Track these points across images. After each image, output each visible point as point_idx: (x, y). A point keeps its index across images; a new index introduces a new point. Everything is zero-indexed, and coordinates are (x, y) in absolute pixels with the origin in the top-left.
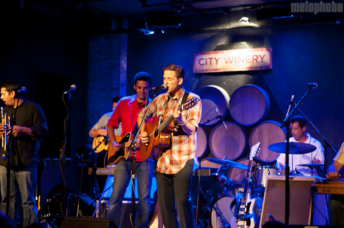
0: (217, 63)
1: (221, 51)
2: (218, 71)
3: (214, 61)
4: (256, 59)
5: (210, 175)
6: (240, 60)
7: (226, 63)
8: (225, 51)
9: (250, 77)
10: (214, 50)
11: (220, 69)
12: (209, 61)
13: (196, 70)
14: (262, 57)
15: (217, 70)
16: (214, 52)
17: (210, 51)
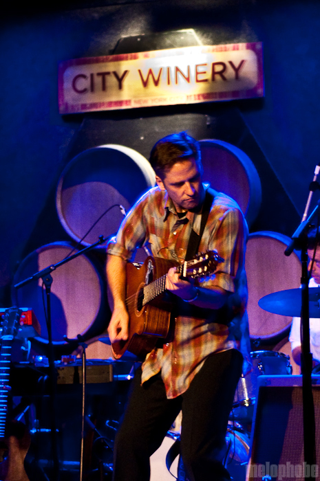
0: (120, 87)
1: (129, 55)
2: (124, 107)
3: (112, 80)
4: (221, 73)
5: (111, 380)
6: (180, 76)
7: (145, 84)
8: (141, 55)
9: (208, 120)
10: (112, 52)
11: (128, 102)
12: (98, 80)
13: (67, 104)
14: (237, 65)
15: (120, 103)
16: (111, 57)
17: (102, 54)
